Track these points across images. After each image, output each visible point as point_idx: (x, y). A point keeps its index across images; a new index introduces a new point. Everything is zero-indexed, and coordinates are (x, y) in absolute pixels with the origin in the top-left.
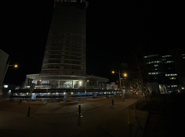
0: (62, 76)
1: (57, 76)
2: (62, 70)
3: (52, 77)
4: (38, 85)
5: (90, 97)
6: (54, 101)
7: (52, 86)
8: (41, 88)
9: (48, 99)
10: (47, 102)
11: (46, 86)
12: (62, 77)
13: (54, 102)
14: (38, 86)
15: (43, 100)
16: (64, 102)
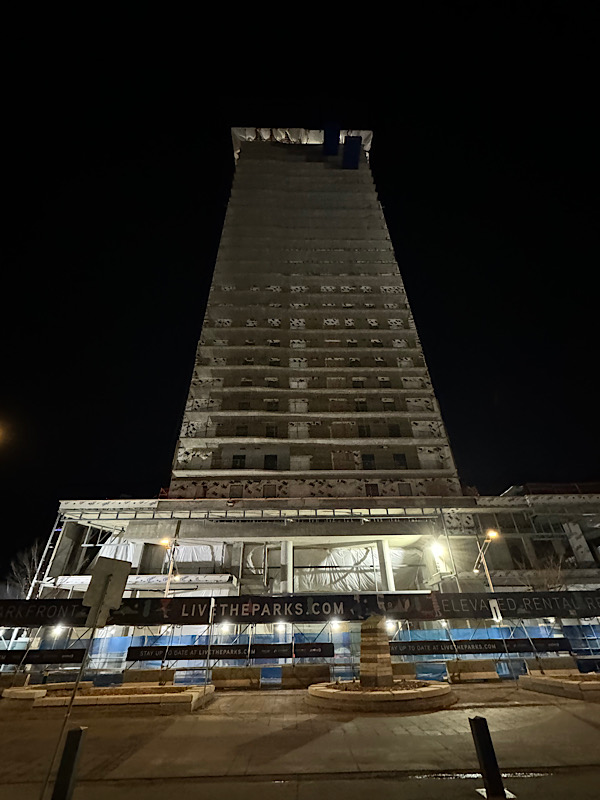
0: (303, 513)
1: (275, 513)
2: (303, 479)
3: (244, 520)
4: (144, 570)
5: (551, 655)
6: (263, 681)
7: (245, 575)
8: (168, 594)
9: (221, 664)
10: (211, 688)
11: (201, 578)
12: (306, 520)
13: (266, 687)
14: (144, 578)
15: (179, 675)
16: (337, 686)
